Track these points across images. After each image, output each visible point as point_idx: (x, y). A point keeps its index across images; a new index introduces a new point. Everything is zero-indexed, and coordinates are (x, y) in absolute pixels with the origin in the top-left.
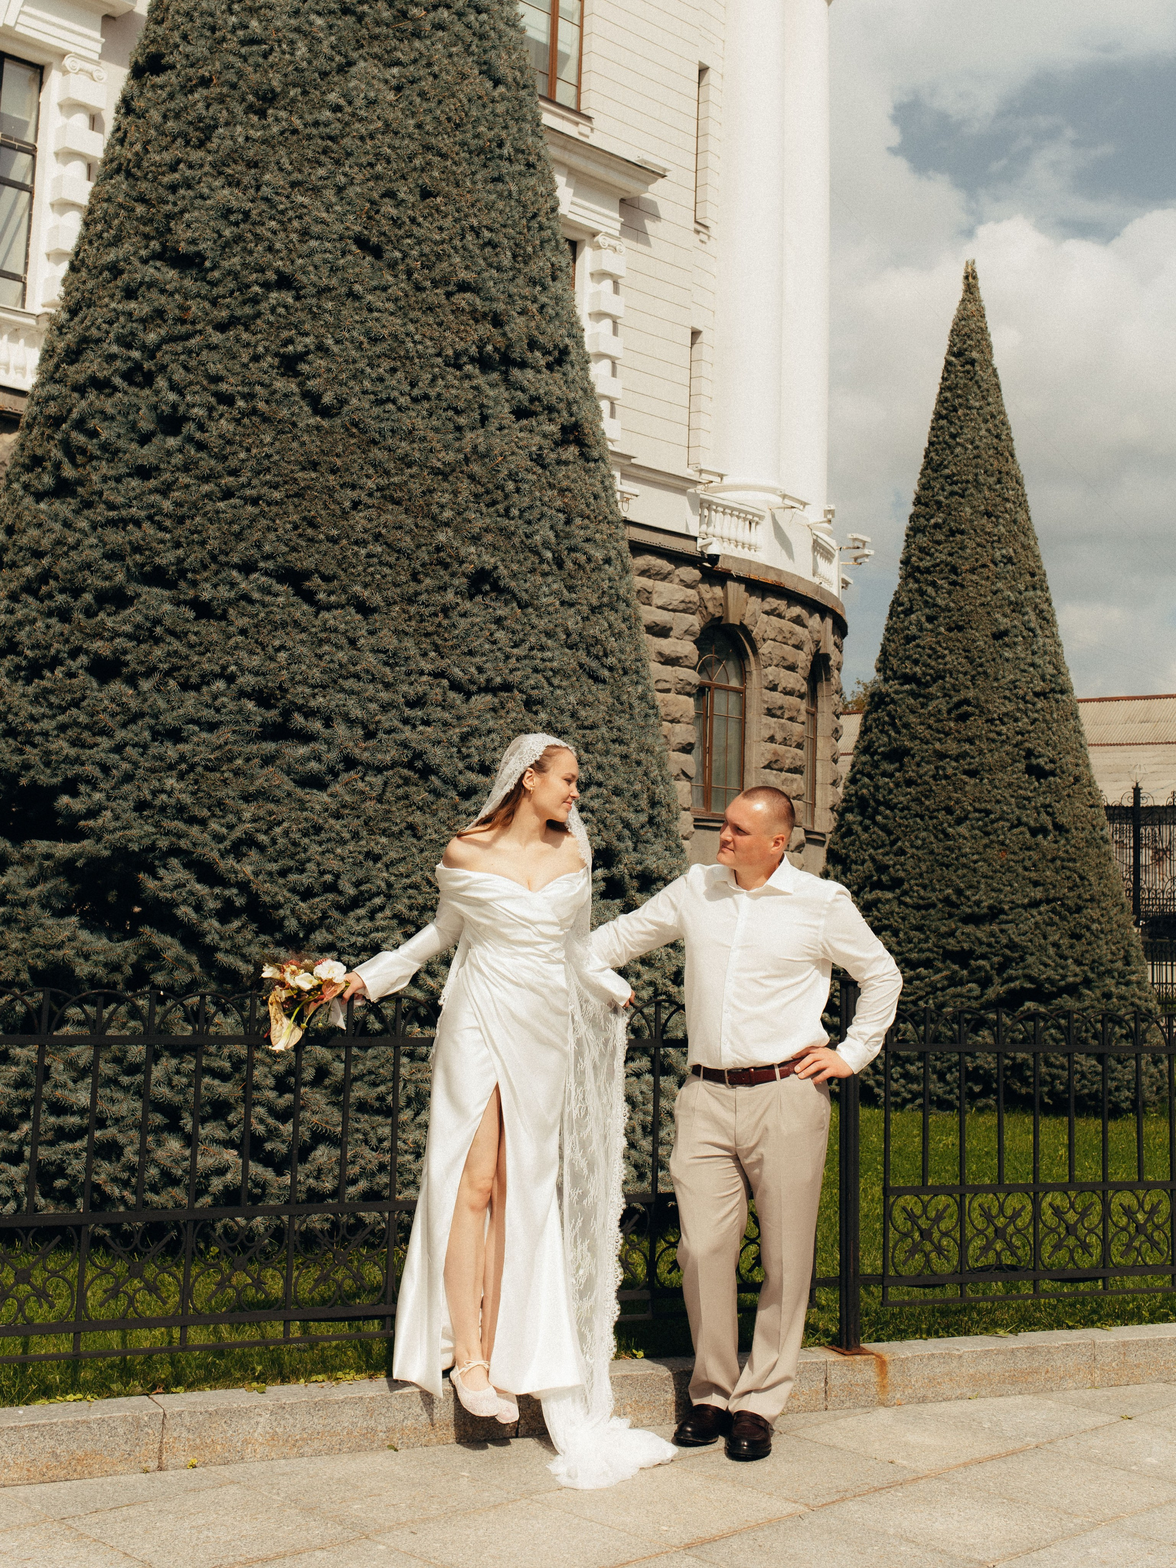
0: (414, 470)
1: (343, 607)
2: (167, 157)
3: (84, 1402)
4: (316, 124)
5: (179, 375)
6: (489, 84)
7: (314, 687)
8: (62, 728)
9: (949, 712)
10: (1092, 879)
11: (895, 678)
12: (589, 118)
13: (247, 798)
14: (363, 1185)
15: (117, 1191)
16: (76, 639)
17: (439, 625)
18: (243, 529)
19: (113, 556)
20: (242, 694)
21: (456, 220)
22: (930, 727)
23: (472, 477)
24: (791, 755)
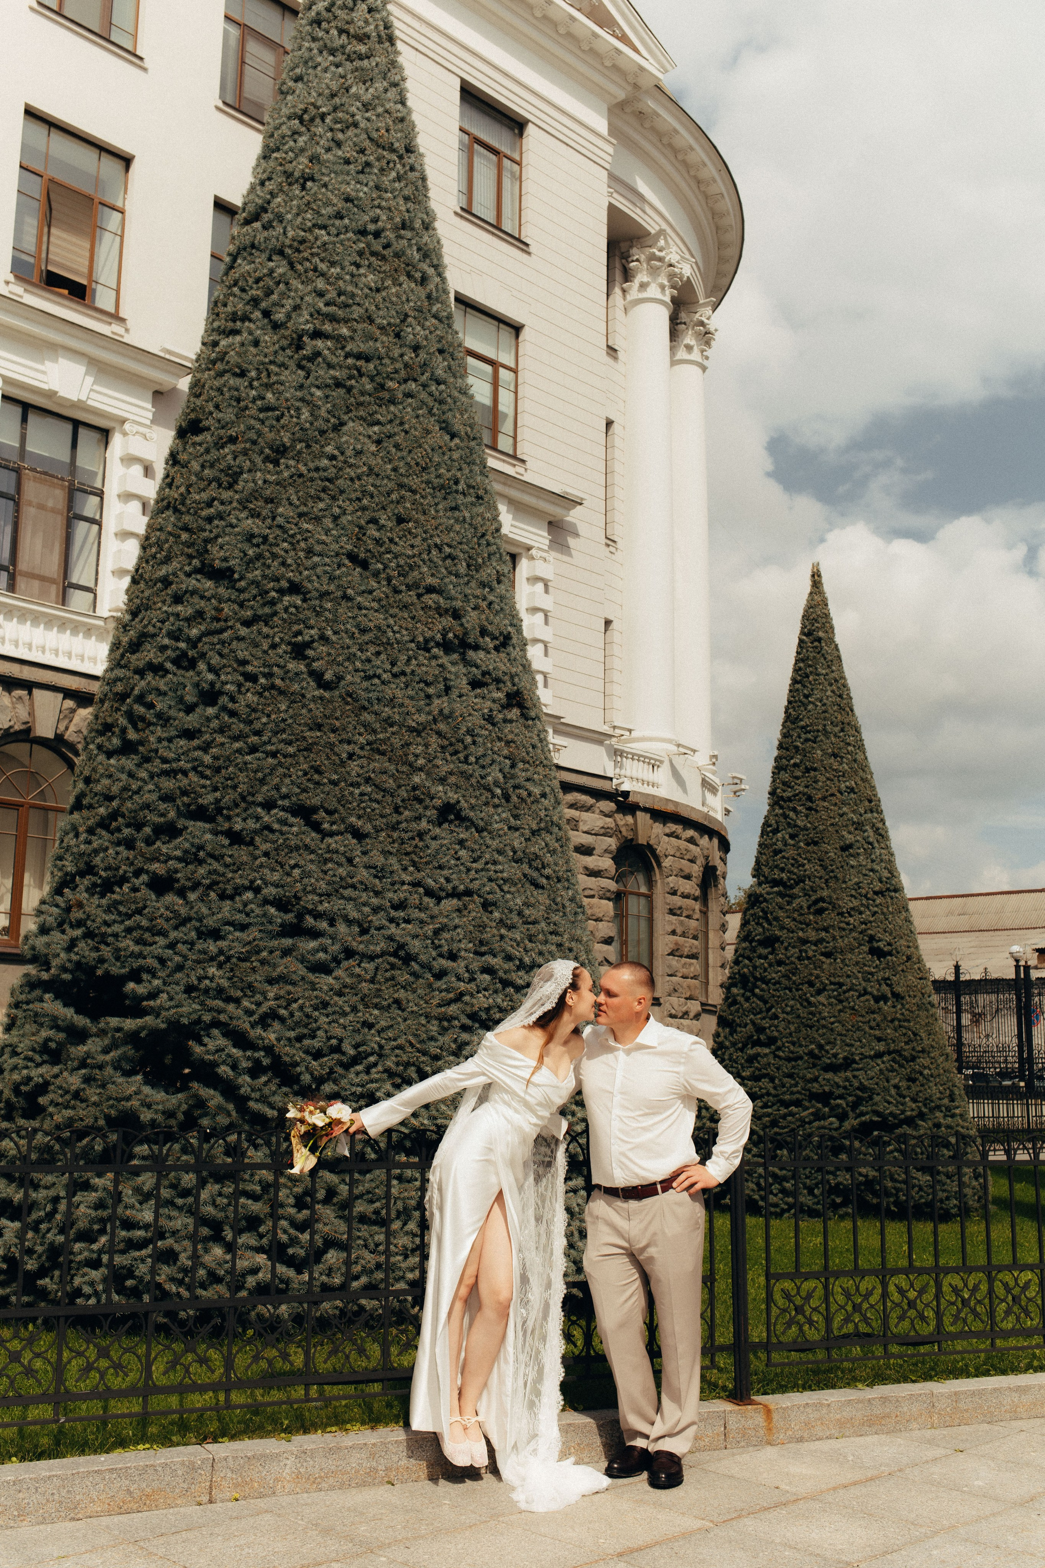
0: (395, 729)
1: (342, 834)
2: (204, 496)
3: (152, 1452)
4: (317, 469)
5: (215, 660)
6: (447, 438)
7: (321, 895)
8: (129, 930)
9: (809, 908)
10: (923, 1035)
11: (767, 882)
12: (523, 461)
13: (271, 981)
14: (364, 1280)
15: (174, 1289)
16: (139, 862)
17: (416, 846)
18: (265, 776)
19: (167, 798)
20: (266, 902)
21: (424, 540)
22: (794, 920)
23: (439, 734)
24: (689, 945)
